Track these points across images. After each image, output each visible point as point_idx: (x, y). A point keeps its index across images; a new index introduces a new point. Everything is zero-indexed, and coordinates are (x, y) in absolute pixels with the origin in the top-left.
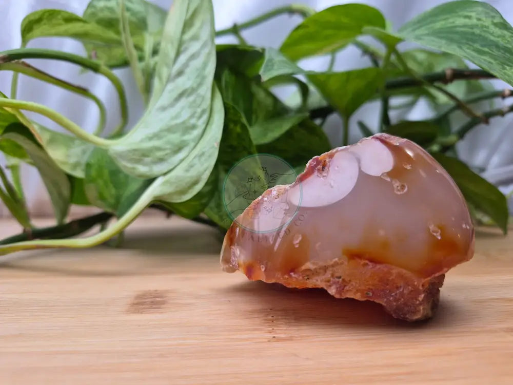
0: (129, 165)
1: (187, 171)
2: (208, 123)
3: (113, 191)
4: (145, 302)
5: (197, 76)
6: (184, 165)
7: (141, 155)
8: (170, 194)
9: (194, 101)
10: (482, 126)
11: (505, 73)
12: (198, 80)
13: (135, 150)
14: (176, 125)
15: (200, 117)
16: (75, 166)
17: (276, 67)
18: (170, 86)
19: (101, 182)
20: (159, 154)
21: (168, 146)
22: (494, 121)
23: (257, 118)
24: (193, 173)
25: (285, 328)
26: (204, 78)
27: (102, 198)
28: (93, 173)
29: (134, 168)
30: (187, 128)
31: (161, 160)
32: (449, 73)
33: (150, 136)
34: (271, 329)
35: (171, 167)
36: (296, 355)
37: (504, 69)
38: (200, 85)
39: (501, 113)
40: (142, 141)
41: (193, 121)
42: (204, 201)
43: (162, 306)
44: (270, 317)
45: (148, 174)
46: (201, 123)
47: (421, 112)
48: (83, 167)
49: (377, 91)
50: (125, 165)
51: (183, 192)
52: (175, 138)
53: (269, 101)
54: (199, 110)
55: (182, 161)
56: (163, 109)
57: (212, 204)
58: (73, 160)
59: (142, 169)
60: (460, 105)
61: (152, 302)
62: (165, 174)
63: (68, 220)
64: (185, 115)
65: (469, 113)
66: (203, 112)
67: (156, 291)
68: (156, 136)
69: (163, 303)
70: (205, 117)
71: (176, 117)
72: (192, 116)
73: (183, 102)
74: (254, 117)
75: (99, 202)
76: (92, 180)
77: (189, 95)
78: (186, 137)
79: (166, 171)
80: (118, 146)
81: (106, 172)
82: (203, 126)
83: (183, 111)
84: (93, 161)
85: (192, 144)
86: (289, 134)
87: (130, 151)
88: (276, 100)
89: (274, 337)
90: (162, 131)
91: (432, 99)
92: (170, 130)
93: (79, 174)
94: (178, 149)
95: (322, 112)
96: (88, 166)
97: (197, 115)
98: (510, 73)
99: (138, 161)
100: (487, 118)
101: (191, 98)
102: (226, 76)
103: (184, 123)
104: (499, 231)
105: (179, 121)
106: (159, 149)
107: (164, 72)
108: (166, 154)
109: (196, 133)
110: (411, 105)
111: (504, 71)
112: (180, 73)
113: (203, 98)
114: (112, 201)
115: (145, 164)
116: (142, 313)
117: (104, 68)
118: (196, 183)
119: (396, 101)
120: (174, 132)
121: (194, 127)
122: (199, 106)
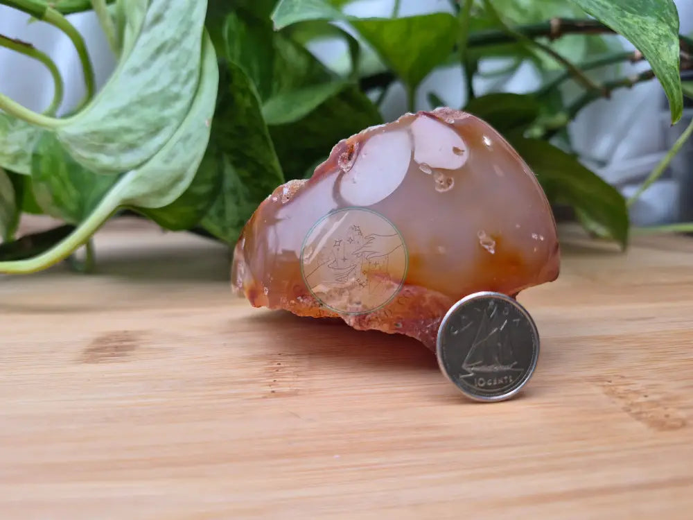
0: (86, 154)
1: (166, 161)
2: (197, 90)
3: (74, 193)
4: (106, 347)
5: (182, 22)
6: (163, 153)
7: (102, 140)
8: (146, 196)
9: (177, 60)
10: (602, 102)
11: (624, 23)
12: (183, 28)
13: (94, 133)
14: (154, 94)
15: (186, 82)
16: (17, 157)
17: (297, 9)
18: (145, 38)
19: (55, 180)
20: (129, 138)
21: (141, 127)
22: (618, 93)
23: (280, 85)
24: (176, 165)
25: (291, 379)
26: (191, 24)
27: (57, 202)
28: (44, 168)
29: (93, 160)
30: (168, 99)
31: (131, 147)
32: (555, 23)
33: (117, 111)
34: (272, 380)
35: (146, 157)
36: (296, 416)
37: (624, 16)
38: (185, 34)
39: (628, 84)
40: (104, 119)
41: (175, 89)
42: (200, 206)
43: (128, 352)
44: (275, 365)
45: (115, 167)
46: (187, 91)
47: (524, 81)
48: (29, 158)
49: (455, 48)
50: (81, 155)
51: (161, 193)
52: (151, 113)
53: (301, 62)
54: (184, 72)
55: (161, 147)
56: (136, 71)
57: (213, 211)
58: (12, 149)
59: (105, 160)
60: (572, 72)
61: (116, 347)
62: (138, 167)
63: (17, 236)
64: (165, 80)
65: (585, 83)
66: (190, 74)
67: (126, 332)
68: (125, 111)
69: (132, 348)
70: (193, 82)
71: (153, 82)
72: (175, 81)
73: (163, 60)
74: (275, 85)
75: (55, 210)
76: (44, 179)
77: (170, 50)
78: (167, 113)
79: (138, 162)
80: (70, 128)
81: (62, 167)
82: (191, 96)
83: (161, 75)
84: (42, 151)
85: (175, 123)
86: (323, 109)
87: (86, 134)
88: (312, 60)
89: (273, 392)
90: (132, 104)
91: (538, 63)
92: (143, 102)
93: (23, 168)
94: (155, 130)
95: (381, 80)
96: (36, 157)
97: (182, 79)
98: (630, 22)
99: (100, 149)
100: (608, 90)
101: (173, 56)
102: (230, 23)
103: (162, 91)
104: (616, 246)
105: (156, 88)
106: (128, 130)
107: (137, 18)
108: (140, 138)
109: (180, 106)
110: (512, 71)
111: (622, 19)
112: (158, 19)
113: (189, 54)
114: (72, 207)
115: (109, 154)
116: (97, 363)
117: (51, 12)
118: (178, 179)
119: (489, 65)
120: (149, 106)
121: (177, 97)
122: (184, 66)
